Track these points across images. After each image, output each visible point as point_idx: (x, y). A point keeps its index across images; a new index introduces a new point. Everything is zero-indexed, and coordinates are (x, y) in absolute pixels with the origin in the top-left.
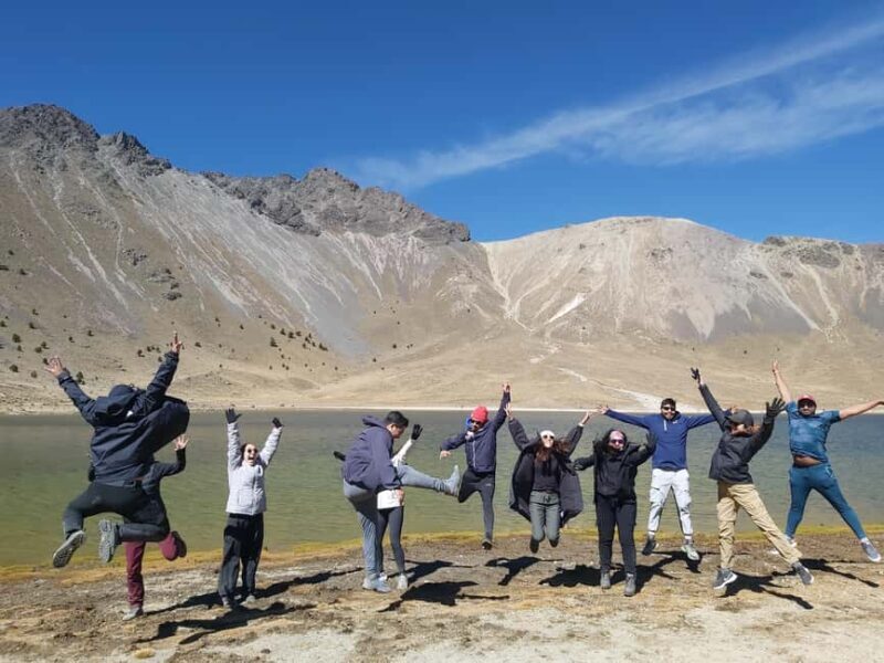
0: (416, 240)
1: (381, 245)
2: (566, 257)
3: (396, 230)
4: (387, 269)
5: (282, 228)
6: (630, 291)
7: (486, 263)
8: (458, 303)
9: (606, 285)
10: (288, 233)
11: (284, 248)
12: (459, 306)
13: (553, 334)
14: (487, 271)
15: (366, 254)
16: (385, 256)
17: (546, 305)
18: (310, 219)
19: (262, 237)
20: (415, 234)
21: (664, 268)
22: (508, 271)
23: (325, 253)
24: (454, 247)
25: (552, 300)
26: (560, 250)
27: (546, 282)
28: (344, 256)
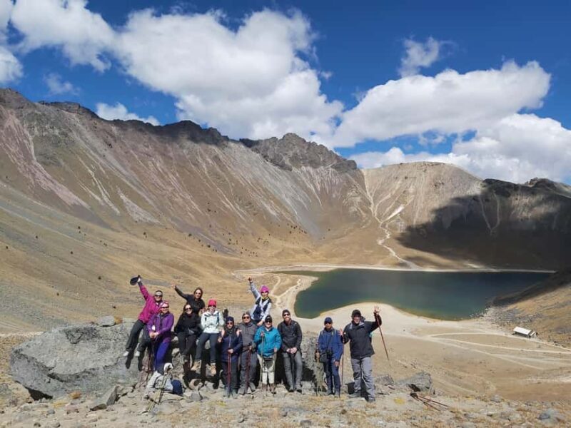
0: (333, 170)
1: (317, 173)
2: (399, 182)
3: (324, 165)
4: (321, 188)
5: (276, 168)
6: (422, 205)
7: (364, 181)
8: (352, 208)
9: (413, 201)
10: (279, 170)
11: (280, 181)
12: (353, 209)
13: (389, 226)
14: (364, 187)
15: (312, 180)
16: (320, 181)
17: (388, 209)
18: (287, 162)
19: (272, 176)
20: (332, 167)
21: (438, 193)
22: (373, 188)
23: (295, 180)
24: (350, 174)
25: (391, 207)
26: (397, 178)
27: (389, 196)
28: (303, 182)
